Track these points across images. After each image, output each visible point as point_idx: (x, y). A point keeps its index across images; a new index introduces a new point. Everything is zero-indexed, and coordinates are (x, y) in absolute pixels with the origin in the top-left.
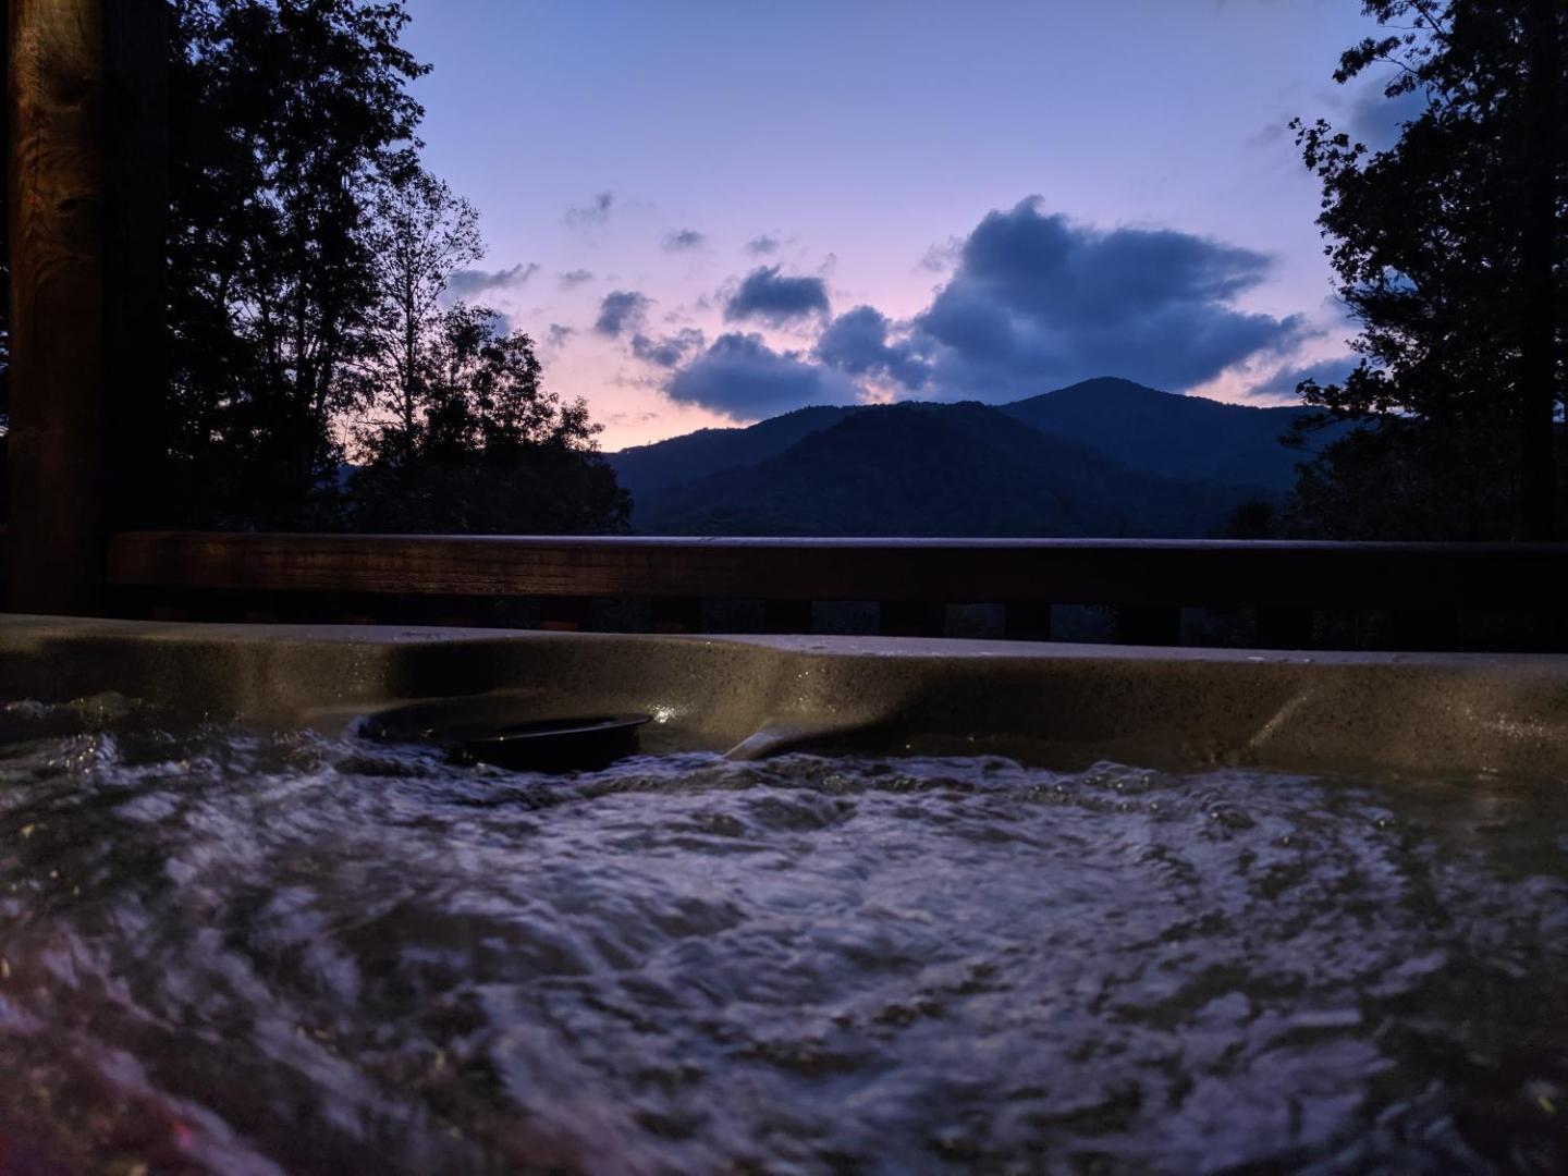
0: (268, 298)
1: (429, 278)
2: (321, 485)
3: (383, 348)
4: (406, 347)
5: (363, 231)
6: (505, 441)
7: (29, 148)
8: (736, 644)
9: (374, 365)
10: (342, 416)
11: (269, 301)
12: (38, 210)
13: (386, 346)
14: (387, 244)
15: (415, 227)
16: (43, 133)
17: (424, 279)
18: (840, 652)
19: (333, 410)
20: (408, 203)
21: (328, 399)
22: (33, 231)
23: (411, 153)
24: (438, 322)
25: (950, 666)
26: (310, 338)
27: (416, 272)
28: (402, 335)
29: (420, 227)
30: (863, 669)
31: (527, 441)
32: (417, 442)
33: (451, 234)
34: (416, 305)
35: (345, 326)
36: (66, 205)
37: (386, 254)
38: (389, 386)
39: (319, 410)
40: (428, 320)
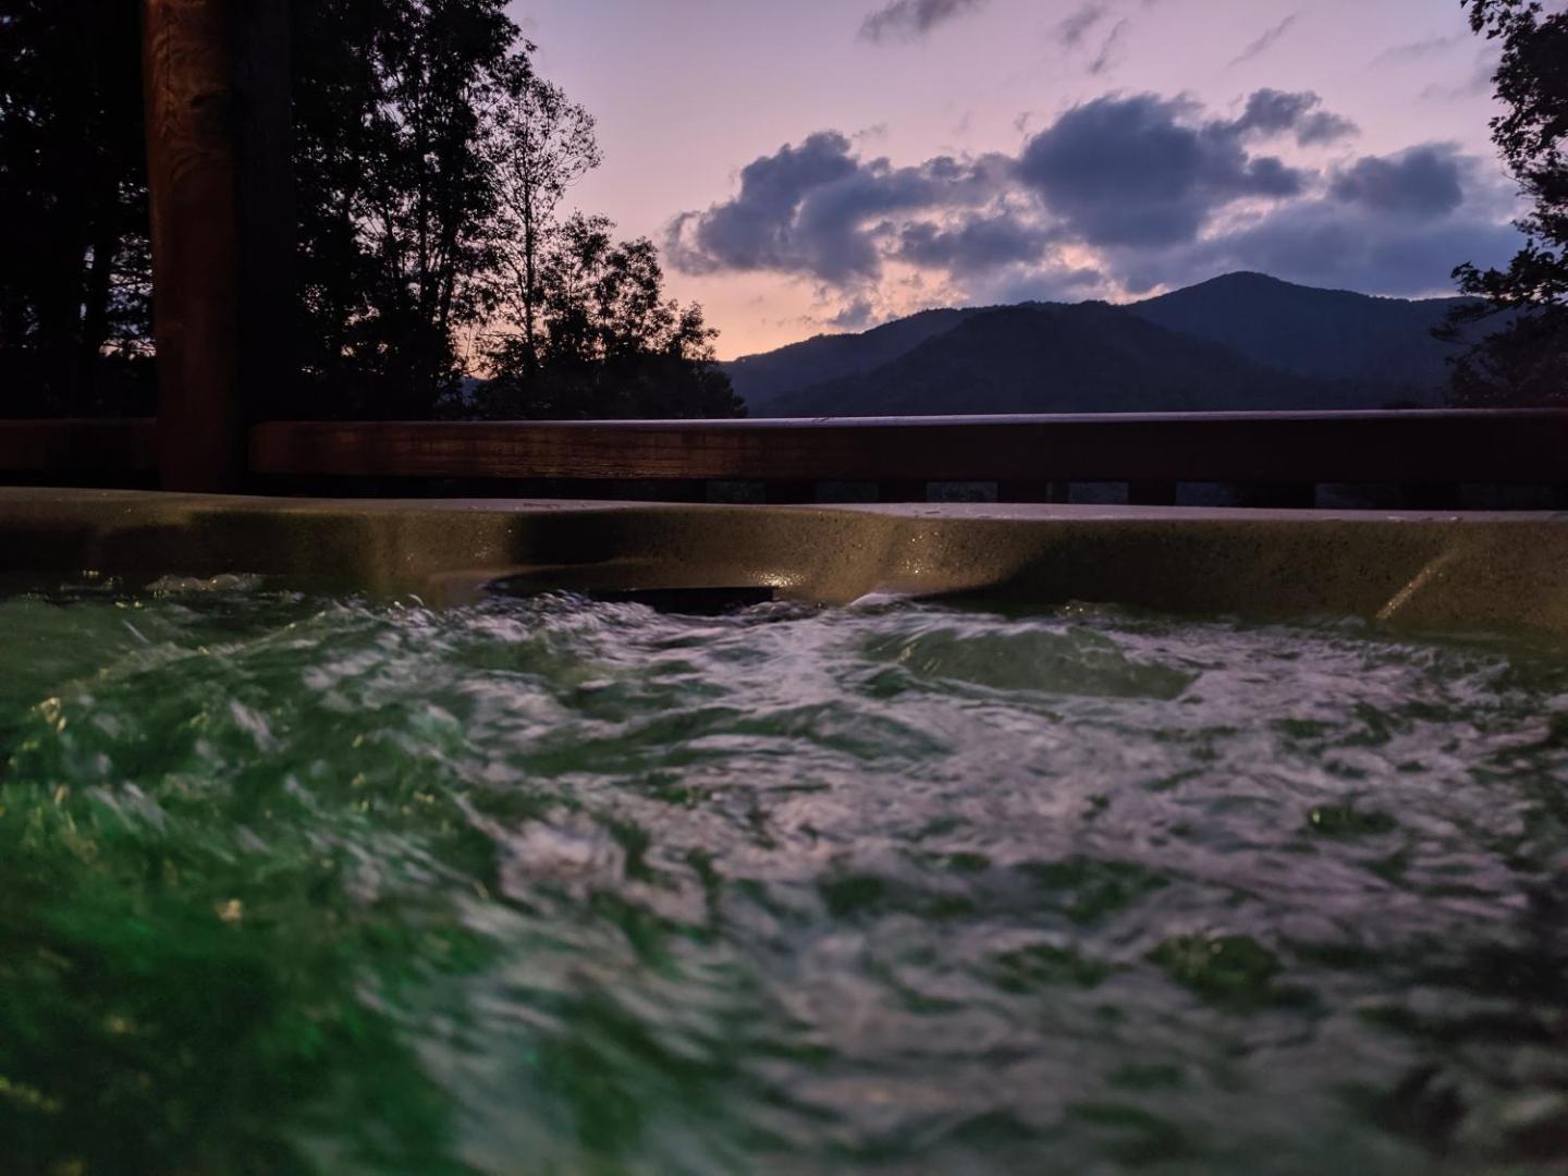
0: (390, 213)
1: (547, 188)
2: (446, 397)
3: (503, 260)
4: (526, 258)
5: (481, 143)
6: (626, 349)
7: (162, 43)
8: (848, 512)
9: (494, 278)
10: (465, 329)
11: (392, 217)
12: (171, 108)
13: (505, 257)
14: (505, 154)
15: (532, 135)
16: (172, 29)
17: (542, 189)
18: (954, 516)
19: (456, 323)
20: (526, 112)
21: (451, 313)
22: (168, 128)
23: (522, 58)
24: (555, 233)
25: (1069, 527)
26: (432, 251)
27: (534, 182)
28: (521, 247)
29: (538, 136)
30: (979, 532)
31: (645, 349)
32: (539, 353)
33: (567, 142)
34: (534, 216)
35: (466, 238)
36: (197, 101)
37: (505, 164)
38: (509, 298)
39: (442, 323)
40: (546, 231)
